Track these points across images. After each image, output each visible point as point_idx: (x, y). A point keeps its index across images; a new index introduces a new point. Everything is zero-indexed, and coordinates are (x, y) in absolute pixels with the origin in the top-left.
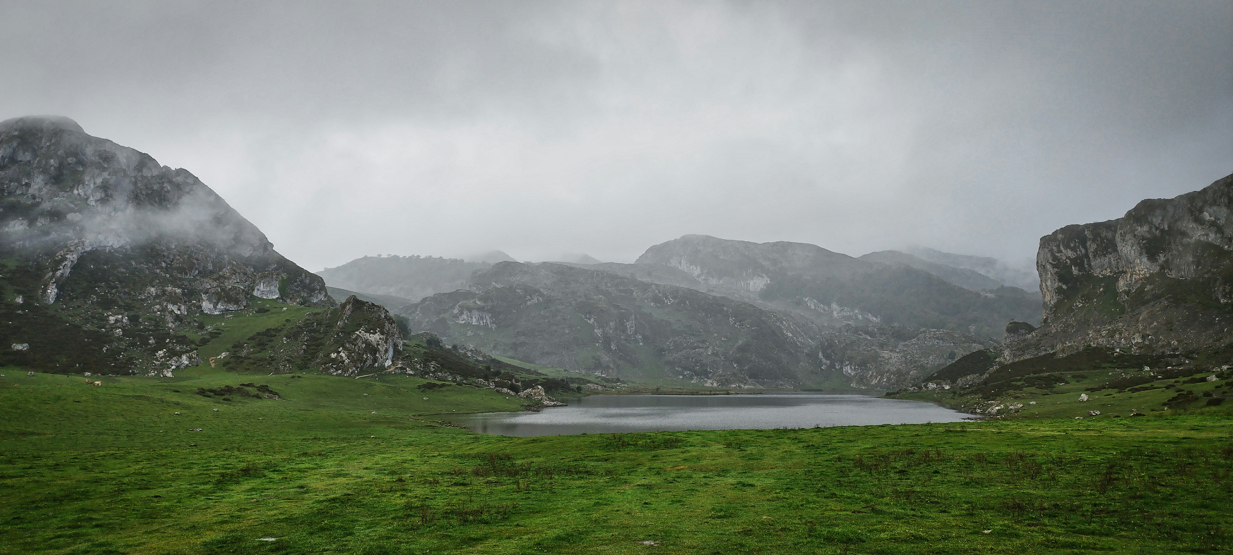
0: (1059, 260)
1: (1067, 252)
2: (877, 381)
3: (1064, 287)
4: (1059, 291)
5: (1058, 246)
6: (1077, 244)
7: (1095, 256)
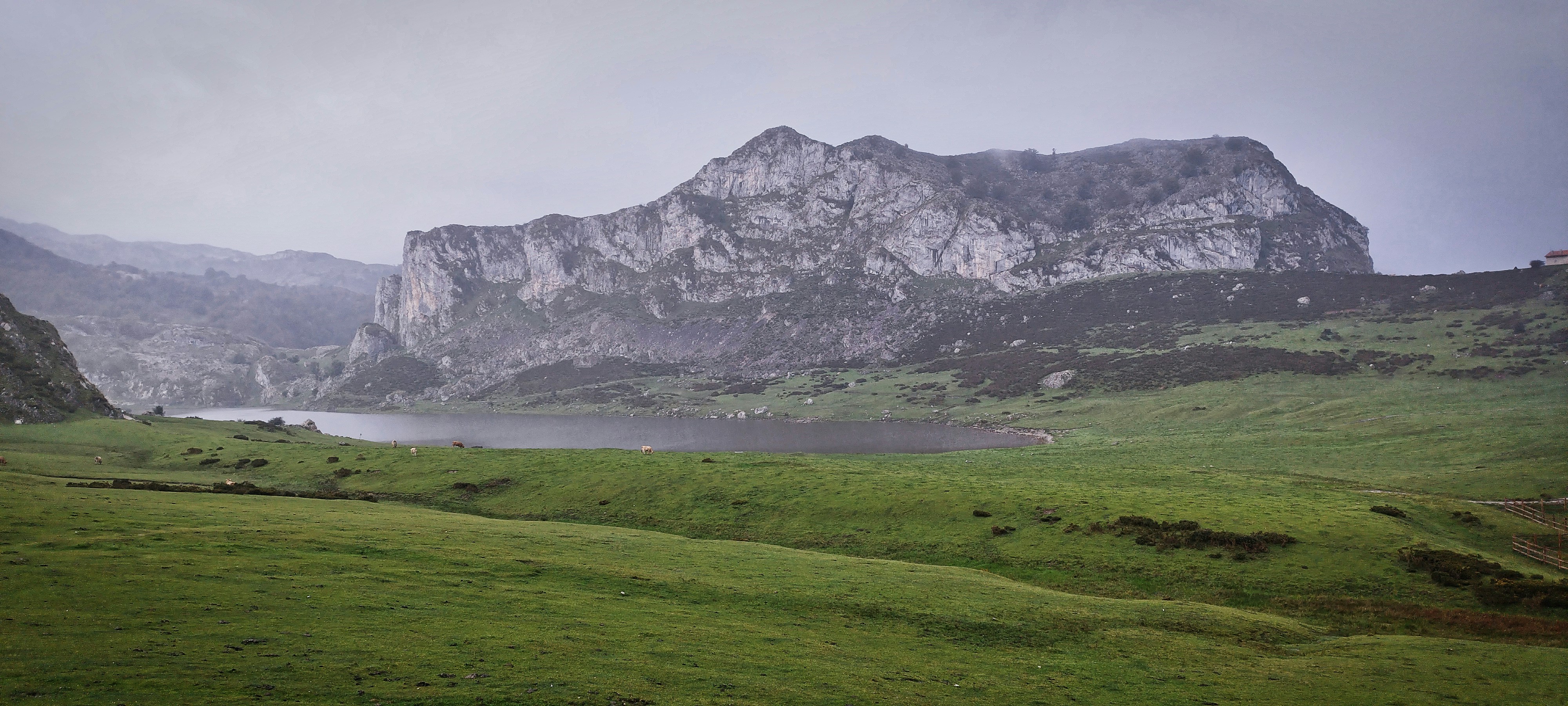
0: (444, 261)
1: (456, 253)
2: (150, 395)
3: (460, 290)
4: (455, 294)
5: (443, 246)
6: (468, 247)
7: (489, 261)
